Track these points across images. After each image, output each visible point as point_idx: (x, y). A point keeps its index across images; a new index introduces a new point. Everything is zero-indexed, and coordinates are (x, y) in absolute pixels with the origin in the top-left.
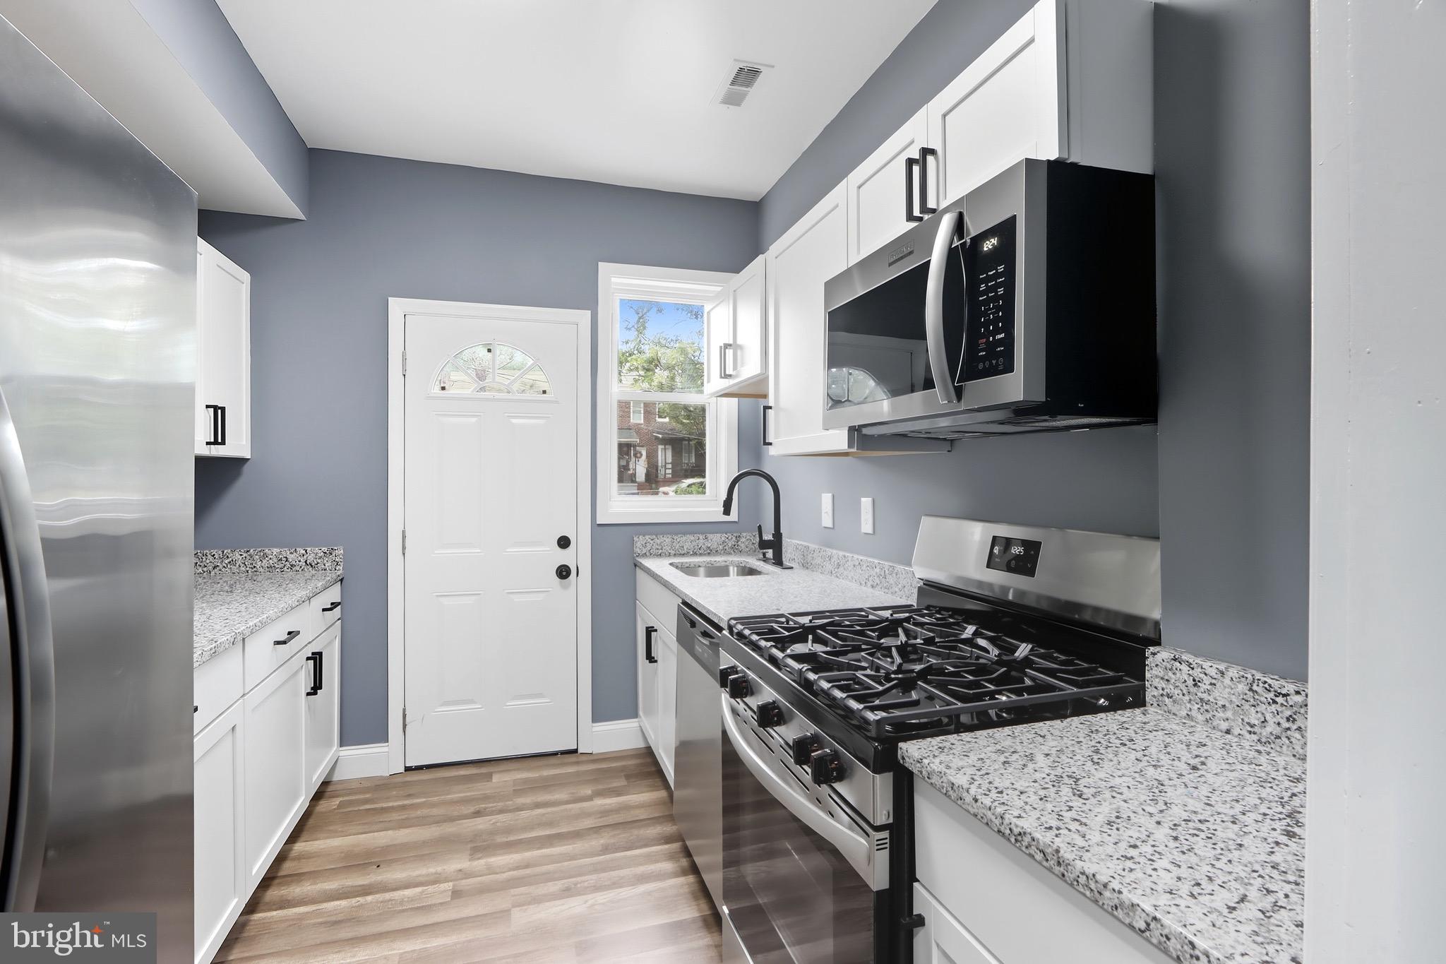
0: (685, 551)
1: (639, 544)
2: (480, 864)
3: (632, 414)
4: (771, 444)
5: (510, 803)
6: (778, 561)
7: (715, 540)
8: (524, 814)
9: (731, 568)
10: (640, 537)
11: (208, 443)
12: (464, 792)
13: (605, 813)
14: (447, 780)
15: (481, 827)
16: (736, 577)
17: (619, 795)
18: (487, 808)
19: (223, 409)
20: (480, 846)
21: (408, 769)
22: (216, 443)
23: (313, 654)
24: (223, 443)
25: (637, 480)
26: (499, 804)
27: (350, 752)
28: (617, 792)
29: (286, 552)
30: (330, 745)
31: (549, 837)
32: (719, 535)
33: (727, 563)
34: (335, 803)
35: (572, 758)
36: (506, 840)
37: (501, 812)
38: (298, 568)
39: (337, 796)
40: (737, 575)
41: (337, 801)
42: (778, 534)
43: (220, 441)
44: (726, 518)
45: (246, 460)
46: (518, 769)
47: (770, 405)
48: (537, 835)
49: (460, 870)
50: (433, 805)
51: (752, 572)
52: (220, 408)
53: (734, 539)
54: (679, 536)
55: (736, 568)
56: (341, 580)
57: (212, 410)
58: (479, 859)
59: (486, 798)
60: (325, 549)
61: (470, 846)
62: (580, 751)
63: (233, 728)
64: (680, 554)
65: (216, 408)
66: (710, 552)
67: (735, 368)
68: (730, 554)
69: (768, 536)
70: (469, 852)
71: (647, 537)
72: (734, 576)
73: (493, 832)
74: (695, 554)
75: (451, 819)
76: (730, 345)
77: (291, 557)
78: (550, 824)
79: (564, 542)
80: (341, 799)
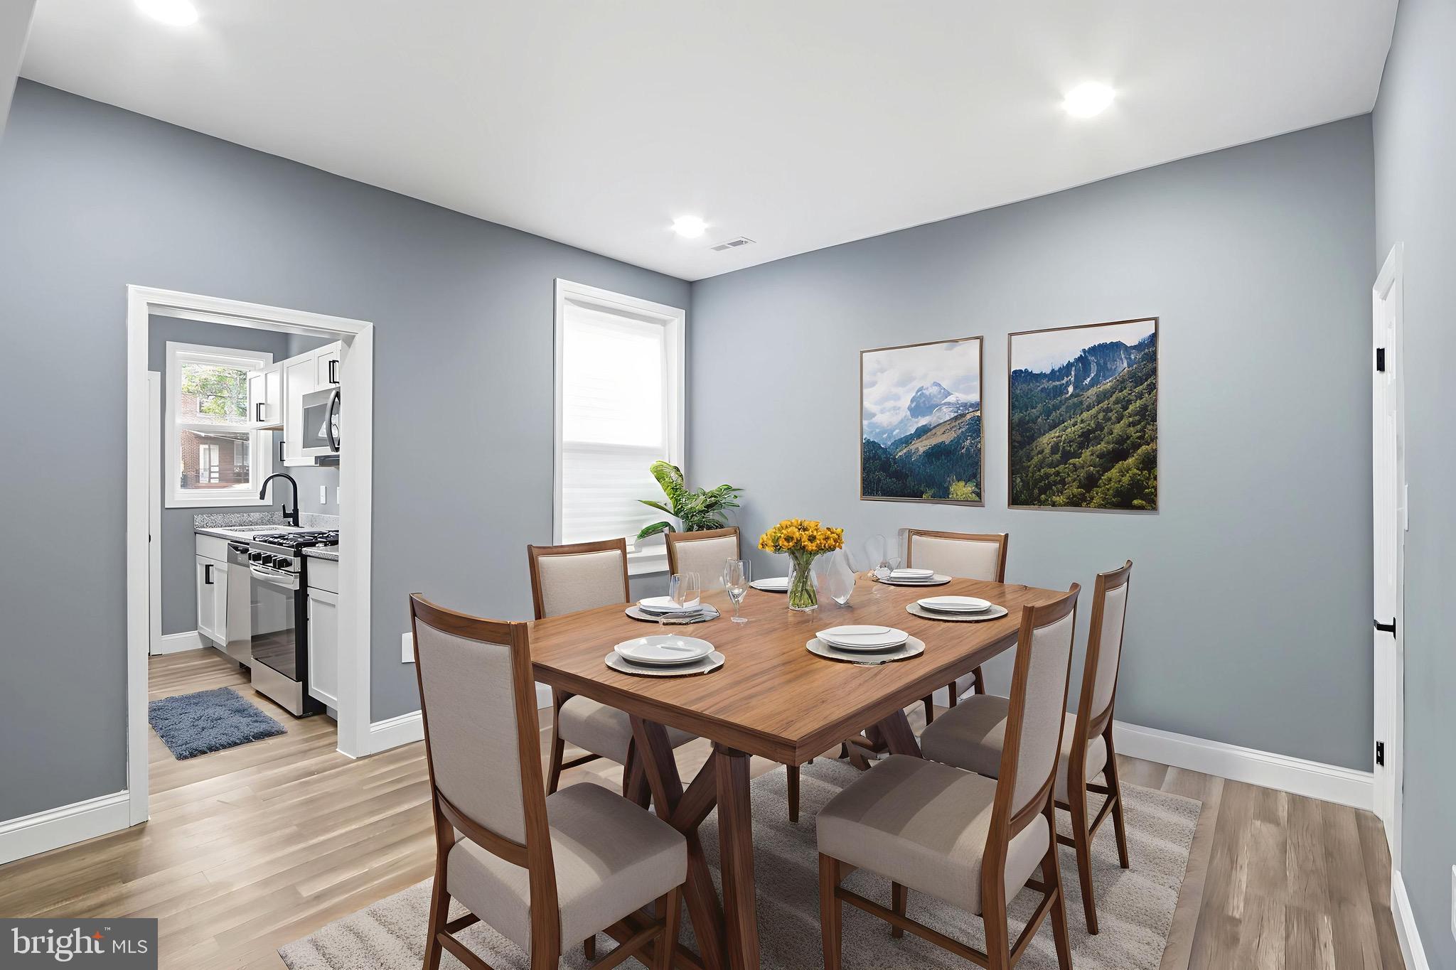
1: (198, 520)
4: (284, 460)
6: (296, 524)
7: (256, 516)
10: (199, 515)
32: (258, 514)
42: (296, 510)
44: (262, 502)
47: (284, 441)
54: (229, 514)
62: (152, 653)
64: (230, 526)
67: (266, 417)
69: (290, 510)
71: (203, 515)
76: (263, 404)
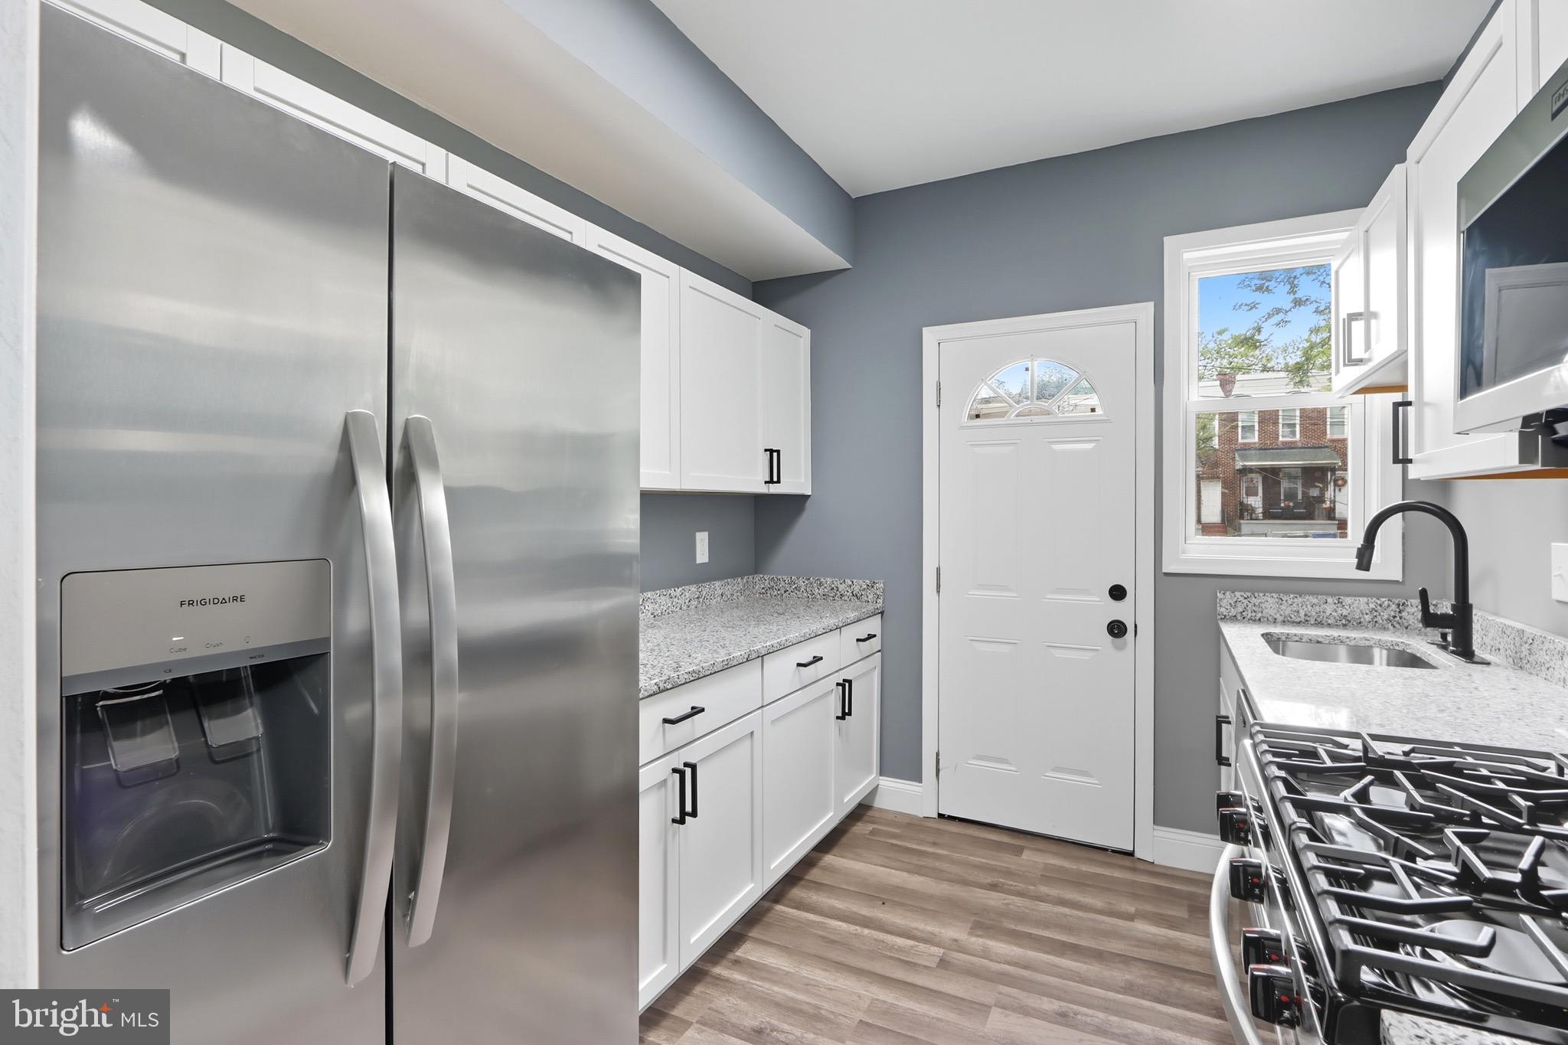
0: (1303, 618)
1: (1224, 603)
2: (977, 942)
3: (1328, 427)
4: (1410, 461)
5: (1032, 887)
6: (1464, 649)
8: (1044, 907)
9: (1376, 652)
10: (1228, 593)
11: (766, 482)
12: (987, 859)
13: (1142, 942)
14: (976, 841)
15: (992, 903)
16: (1385, 667)
17: (1172, 927)
18: (1006, 884)
19: (778, 452)
20: (986, 923)
21: (941, 816)
22: (771, 481)
23: (844, 680)
24: (778, 482)
25: (1337, 515)
26: (1021, 885)
27: (887, 783)
28: (1172, 924)
29: (837, 583)
30: (870, 772)
31: (1064, 944)
32: (1364, 600)
33: (1372, 643)
34: (868, 828)
35: (1126, 861)
36: (1014, 927)
37: (1020, 894)
38: (846, 598)
39: (873, 823)
40: (1389, 664)
41: (871, 827)
42: (1463, 607)
43: (775, 479)
44: (1362, 575)
45: (805, 498)
46: (1054, 853)
47: (1409, 400)
48: (1051, 936)
49: (956, 941)
50: (953, 862)
51: (1414, 661)
52: (775, 451)
53: (1394, 607)
54: (1292, 596)
55: (1385, 652)
56: (882, 613)
57: (768, 453)
58: (978, 936)
59: (1008, 873)
60: (868, 582)
61: (973, 918)
62: (1138, 855)
63: (752, 733)
64: (1293, 622)
65: (771, 451)
66: (1346, 623)
67: (1368, 348)
68: (1385, 629)
70: (970, 925)
71: (1238, 594)
72: (1381, 664)
73: (1004, 914)
74: (1319, 624)
75: (965, 883)
76: (1360, 315)
77: (842, 587)
78: (1069, 929)
79: (1117, 593)
80: (875, 826)
